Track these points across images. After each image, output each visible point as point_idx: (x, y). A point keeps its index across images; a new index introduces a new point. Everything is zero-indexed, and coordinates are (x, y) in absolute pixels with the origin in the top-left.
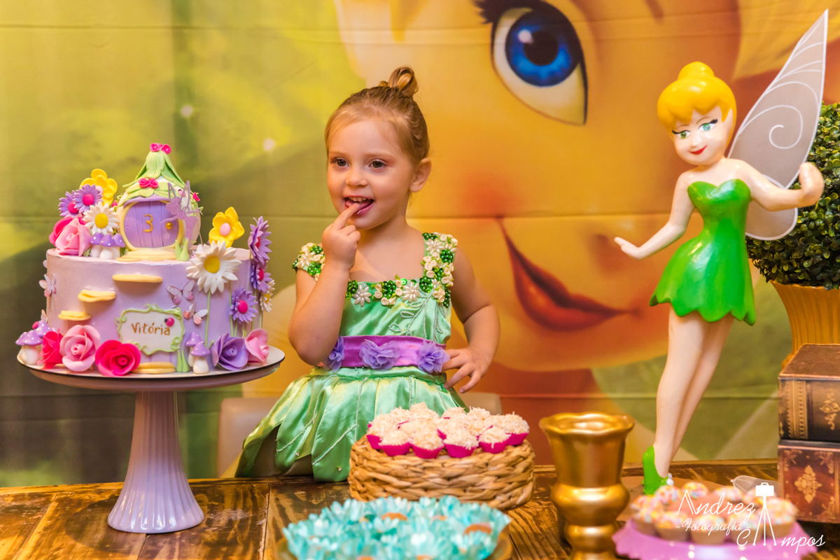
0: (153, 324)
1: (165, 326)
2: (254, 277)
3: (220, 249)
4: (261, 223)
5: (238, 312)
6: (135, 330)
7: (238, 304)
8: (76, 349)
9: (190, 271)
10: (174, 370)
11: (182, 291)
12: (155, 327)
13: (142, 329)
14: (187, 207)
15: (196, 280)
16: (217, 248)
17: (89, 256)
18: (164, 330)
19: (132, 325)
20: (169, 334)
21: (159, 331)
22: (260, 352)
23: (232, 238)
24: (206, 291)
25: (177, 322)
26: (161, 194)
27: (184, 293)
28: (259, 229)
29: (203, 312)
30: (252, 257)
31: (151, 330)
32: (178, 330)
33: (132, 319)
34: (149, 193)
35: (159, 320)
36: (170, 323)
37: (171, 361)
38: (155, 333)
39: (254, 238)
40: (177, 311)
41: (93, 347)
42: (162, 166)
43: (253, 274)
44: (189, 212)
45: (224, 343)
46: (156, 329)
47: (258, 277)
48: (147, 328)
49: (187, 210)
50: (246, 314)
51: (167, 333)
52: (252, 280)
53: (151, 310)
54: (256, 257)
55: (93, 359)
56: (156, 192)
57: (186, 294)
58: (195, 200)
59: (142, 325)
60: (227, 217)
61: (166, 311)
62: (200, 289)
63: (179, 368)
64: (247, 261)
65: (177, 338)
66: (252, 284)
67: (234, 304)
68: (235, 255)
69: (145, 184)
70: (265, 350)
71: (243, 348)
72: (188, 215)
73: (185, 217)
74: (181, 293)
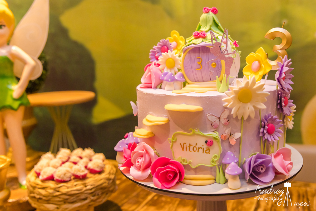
0: (196, 144)
1: (205, 146)
2: (280, 104)
3: (250, 83)
4: (286, 61)
5: (267, 134)
6: (183, 150)
7: (267, 127)
8: (138, 162)
9: (226, 101)
10: (213, 181)
11: (219, 118)
12: (197, 146)
13: (188, 148)
14: (226, 50)
15: (230, 110)
16: (248, 82)
17: (160, 88)
18: (205, 149)
19: (181, 144)
20: (209, 153)
21: (201, 150)
22: (284, 168)
23: (261, 73)
24: (240, 118)
25: (215, 142)
26: (207, 42)
27: (221, 119)
28: (285, 65)
29: (238, 135)
30: (278, 88)
31: (195, 149)
32: (216, 150)
33: (181, 140)
34: (199, 42)
35: (201, 142)
36: (209, 143)
37: (211, 174)
38: (198, 152)
39: (281, 74)
40: (216, 135)
41: (150, 161)
42: (211, 23)
43: (279, 102)
44: (228, 54)
45: (255, 162)
46: (199, 148)
47: (283, 104)
48: (192, 147)
49: (226, 53)
50: (273, 134)
51: (208, 151)
52: (278, 107)
53: (194, 134)
54: (282, 88)
55: (149, 171)
56: (205, 40)
57: (223, 121)
58: (234, 46)
59: (188, 145)
60: (257, 55)
61: (206, 134)
62: (234, 117)
63: (217, 180)
64: (274, 92)
65: (215, 157)
66: (278, 109)
67: (264, 127)
68: (264, 87)
69: (198, 36)
70: (290, 165)
71: (270, 165)
72: (226, 56)
73: (224, 58)
74: (218, 120)
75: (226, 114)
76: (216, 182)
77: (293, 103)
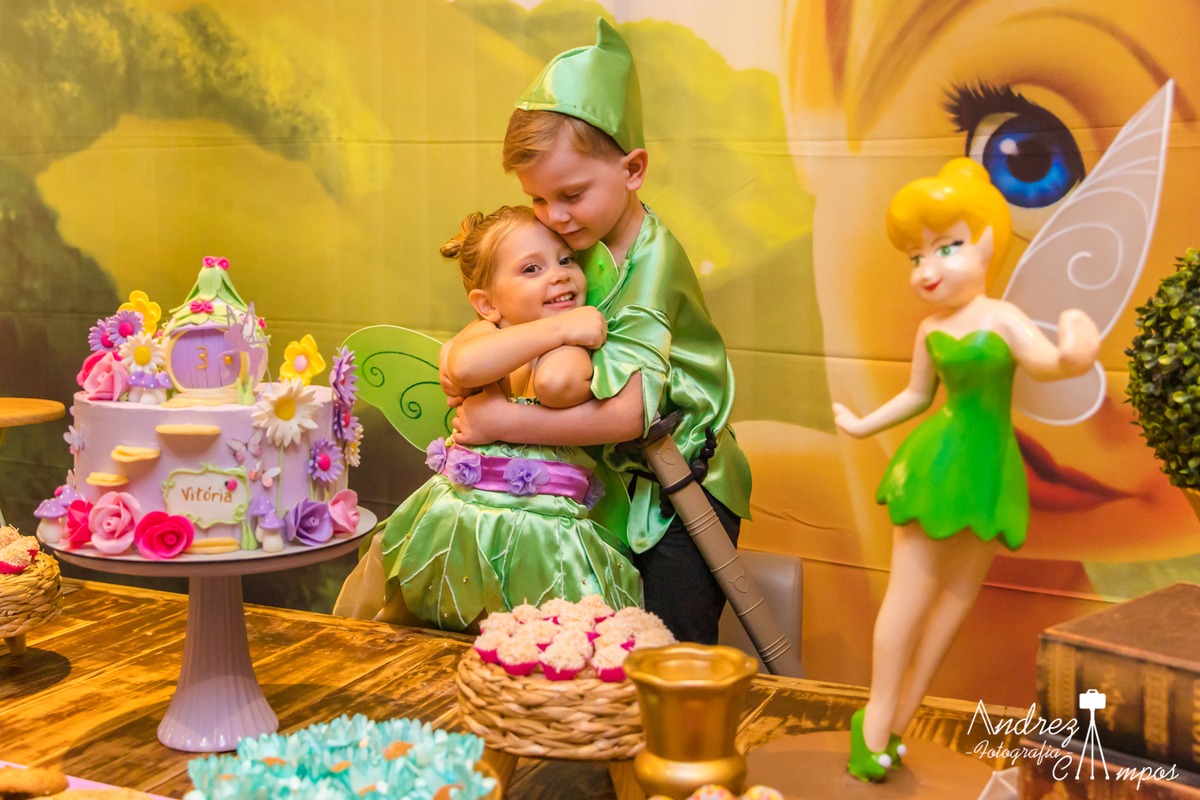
0: (210, 488)
1: (225, 490)
2: (338, 423)
3: (294, 390)
4: (346, 353)
5: (319, 470)
6: (186, 498)
7: (319, 458)
8: (109, 524)
9: (257, 418)
10: (237, 547)
11: (246, 445)
12: (212, 492)
13: (195, 496)
14: (251, 336)
15: (265, 430)
16: (291, 388)
17: (127, 401)
18: (224, 496)
19: (183, 491)
20: (230, 501)
21: (217, 498)
22: (348, 519)
23: (309, 374)
24: (278, 444)
25: (240, 485)
26: (217, 319)
27: (249, 447)
28: (345, 361)
29: (274, 471)
30: (335, 398)
31: (207, 496)
32: (242, 496)
33: (182, 483)
34: (202, 320)
35: (217, 484)
36: (231, 486)
37: (234, 536)
38: (213, 499)
39: (338, 374)
40: (241, 470)
41: (132, 521)
42: (218, 286)
43: (336, 420)
44: (254, 343)
45: (303, 511)
46: (214, 495)
47: (343, 423)
48: (202, 495)
49: (251, 340)
50: (329, 471)
51: (228, 499)
52: (336, 427)
53: (207, 471)
54: (341, 398)
55: (131, 536)
56: (211, 317)
57: (252, 449)
58: (260, 327)
59: (195, 490)
60: (304, 348)
61: (226, 471)
62: (270, 442)
63: (244, 545)
64: (329, 403)
65: (241, 506)
66: (335, 432)
67: (314, 459)
68: (314, 396)
69: (197, 309)
70: (355, 517)
71: (326, 516)
72: (252, 346)
73: (248, 349)
74: (244, 448)
75: (258, 437)
76: (241, 549)
77: (358, 422)
